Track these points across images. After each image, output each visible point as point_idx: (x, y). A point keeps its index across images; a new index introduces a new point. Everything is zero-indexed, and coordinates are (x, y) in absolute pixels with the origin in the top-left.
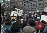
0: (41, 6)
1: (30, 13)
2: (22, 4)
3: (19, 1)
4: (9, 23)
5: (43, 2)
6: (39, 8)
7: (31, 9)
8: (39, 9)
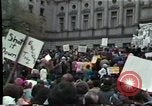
6: (108, 29)
7: (74, 30)
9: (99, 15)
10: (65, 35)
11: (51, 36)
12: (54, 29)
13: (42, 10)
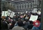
2: (12, 5)
5: (31, 4)
7: (20, 10)
8: (28, 10)
12: (16, 9)
13: (14, 6)
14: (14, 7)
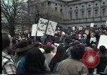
0: (99, 14)
1: (74, 28)
3: (49, 3)
4: (25, 52)
6: (94, 18)
9: (89, 11)
10: (72, 21)
11: (66, 22)
13: (61, 10)
14: (62, 14)
